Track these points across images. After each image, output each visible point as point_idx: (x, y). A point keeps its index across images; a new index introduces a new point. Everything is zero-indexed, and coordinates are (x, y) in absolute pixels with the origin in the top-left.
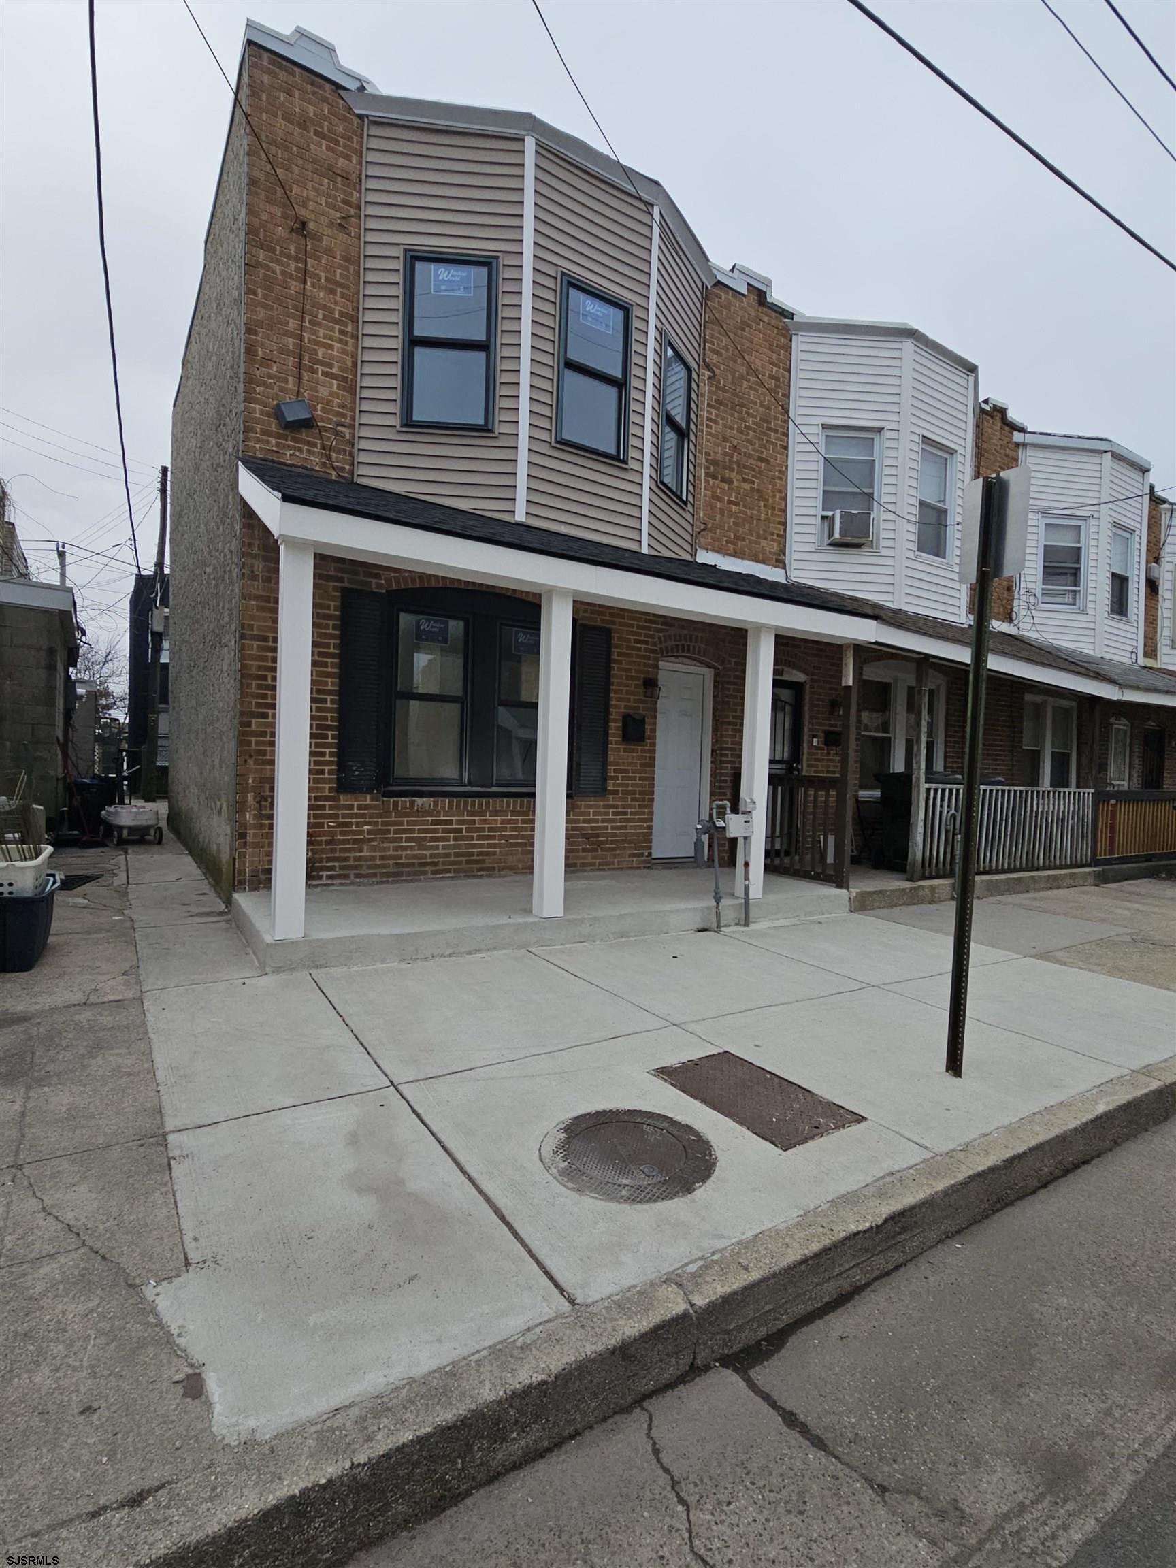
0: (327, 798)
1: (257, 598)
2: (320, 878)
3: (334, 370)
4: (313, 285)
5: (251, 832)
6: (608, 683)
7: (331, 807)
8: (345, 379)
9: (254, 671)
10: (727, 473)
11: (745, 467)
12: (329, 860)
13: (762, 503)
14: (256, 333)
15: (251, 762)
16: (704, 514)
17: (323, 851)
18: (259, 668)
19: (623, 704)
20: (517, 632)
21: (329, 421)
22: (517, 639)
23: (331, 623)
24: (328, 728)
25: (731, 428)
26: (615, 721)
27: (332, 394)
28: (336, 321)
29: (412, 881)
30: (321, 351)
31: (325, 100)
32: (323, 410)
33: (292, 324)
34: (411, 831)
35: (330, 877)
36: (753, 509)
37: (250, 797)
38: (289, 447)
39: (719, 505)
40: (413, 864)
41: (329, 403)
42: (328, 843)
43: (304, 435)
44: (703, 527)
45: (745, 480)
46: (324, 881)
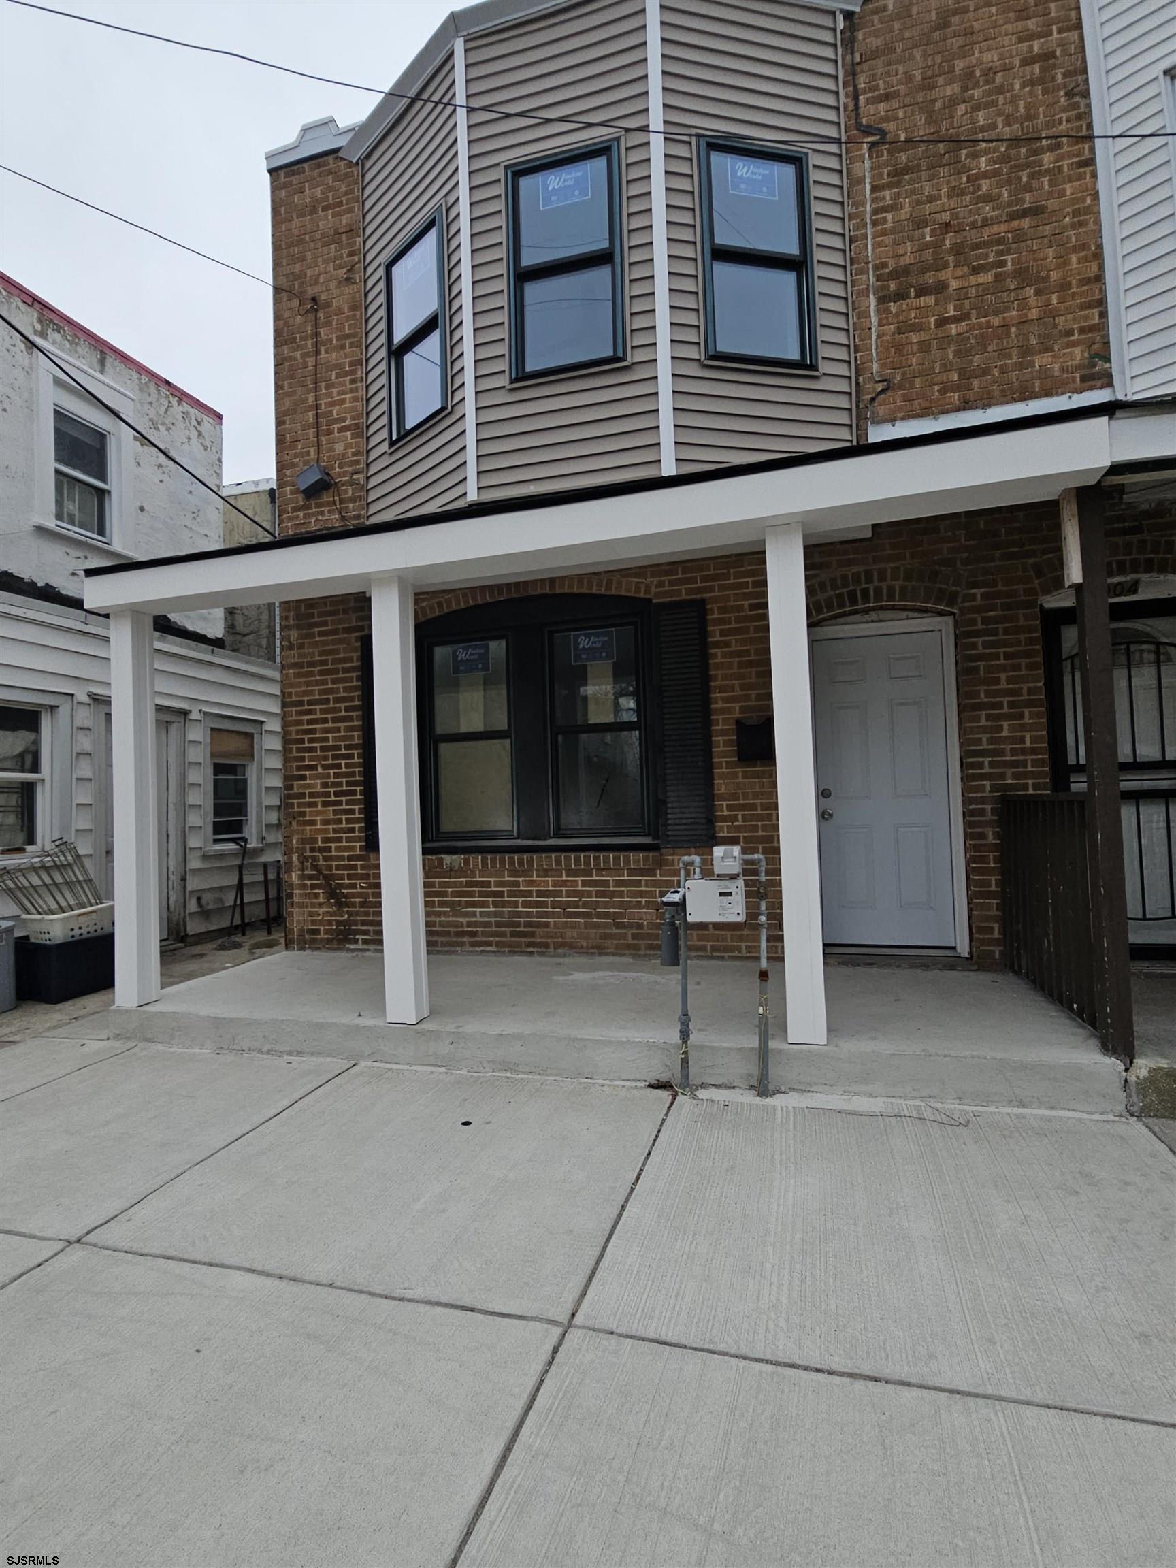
0: (358, 858)
1: (295, 665)
2: (356, 941)
3: (348, 422)
4: (326, 352)
5: (296, 892)
6: (706, 679)
7: (363, 867)
8: (357, 426)
9: (294, 736)
10: (930, 279)
11: (977, 246)
12: (363, 923)
13: (1031, 291)
14: (284, 423)
15: (294, 823)
16: (884, 366)
17: (357, 913)
18: (298, 732)
19: (737, 706)
20: (578, 636)
21: (345, 473)
22: (576, 644)
23: (354, 675)
24: (356, 783)
25: (931, 199)
26: (723, 733)
27: (346, 447)
28: (347, 374)
29: (448, 952)
30: (335, 410)
31: (330, 172)
32: (340, 466)
33: (311, 398)
34: (444, 894)
35: (365, 942)
36: (1007, 309)
37: (295, 857)
38: (313, 514)
39: (915, 337)
40: (448, 933)
41: (344, 456)
42: (362, 904)
43: (326, 498)
44: (879, 387)
45: (976, 271)
46: (360, 946)
